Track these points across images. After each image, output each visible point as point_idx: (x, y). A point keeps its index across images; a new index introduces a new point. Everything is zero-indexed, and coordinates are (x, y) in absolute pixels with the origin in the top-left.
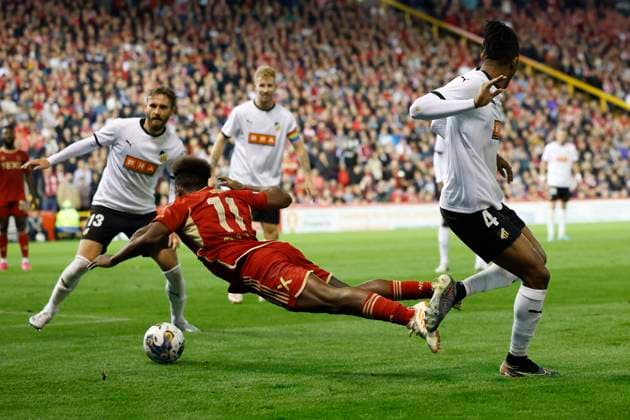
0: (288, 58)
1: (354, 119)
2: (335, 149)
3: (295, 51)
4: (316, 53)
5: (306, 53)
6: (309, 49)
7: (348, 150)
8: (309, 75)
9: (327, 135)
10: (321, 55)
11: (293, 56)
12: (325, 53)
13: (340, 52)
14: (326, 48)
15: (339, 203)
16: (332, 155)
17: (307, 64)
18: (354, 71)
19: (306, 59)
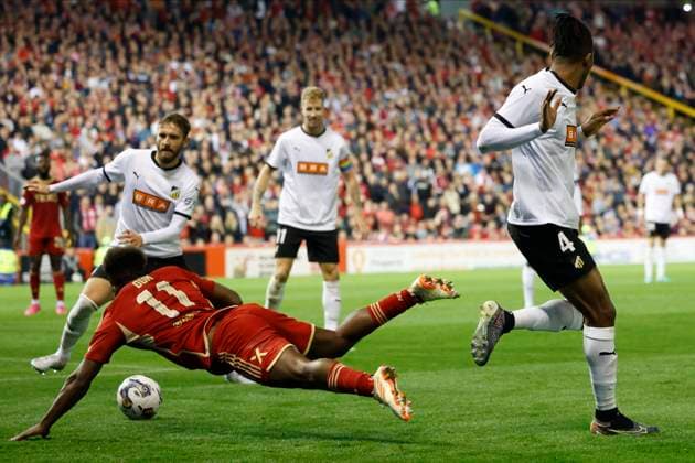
0: (354, 78)
1: (428, 146)
2: (407, 179)
3: (363, 70)
4: (386, 72)
5: (375, 72)
6: (378, 67)
7: (421, 180)
8: (378, 96)
9: (398, 164)
10: (391, 74)
11: (359, 75)
12: (395, 72)
13: (412, 70)
14: (397, 66)
15: (411, 240)
16: (403, 186)
17: (375, 85)
18: (429, 92)
19: (375, 78)
